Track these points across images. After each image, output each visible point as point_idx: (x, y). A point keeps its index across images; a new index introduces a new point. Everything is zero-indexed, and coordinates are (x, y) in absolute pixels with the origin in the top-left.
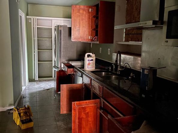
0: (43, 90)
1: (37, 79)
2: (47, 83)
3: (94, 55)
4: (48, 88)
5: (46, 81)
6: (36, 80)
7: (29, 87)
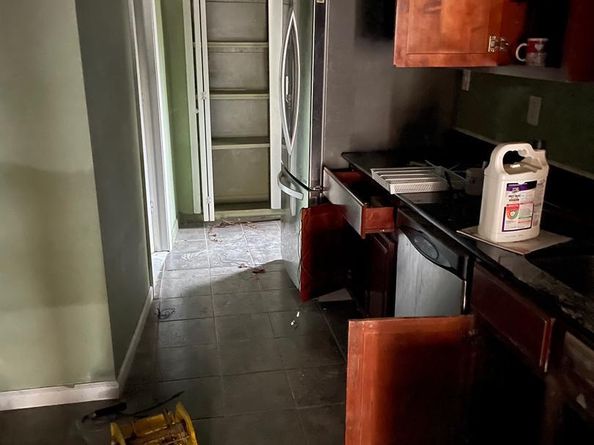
0: (240, 274)
1: (210, 214)
2: (251, 232)
3: (543, 152)
4: (258, 264)
5: (244, 222)
6: (206, 219)
7: (179, 257)
